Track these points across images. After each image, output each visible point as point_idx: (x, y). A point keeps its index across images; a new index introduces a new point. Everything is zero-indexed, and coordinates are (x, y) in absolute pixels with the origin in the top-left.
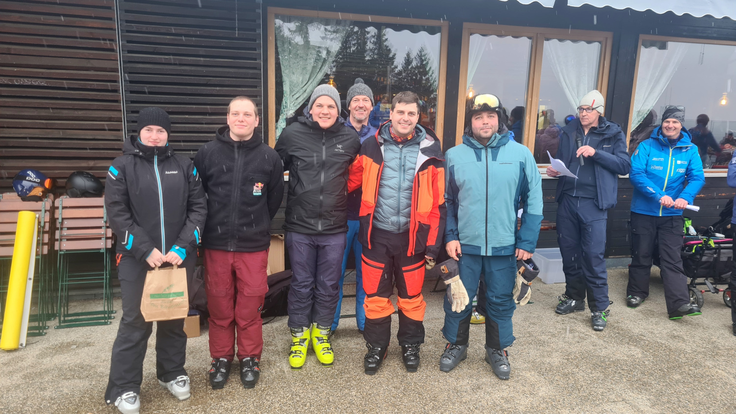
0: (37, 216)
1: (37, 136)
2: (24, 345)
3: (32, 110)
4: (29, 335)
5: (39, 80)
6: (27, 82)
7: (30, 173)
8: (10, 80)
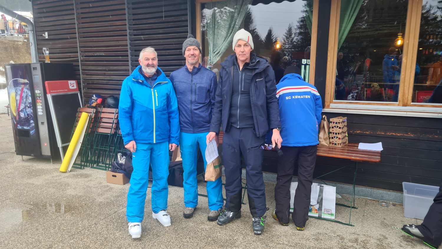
0: (90, 115)
1: (102, 79)
2: (69, 171)
3: (101, 67)
4: (73, 167)
5: (102, 53)
6: (98, 54)
7: (94, 95)
8: (94, 54)
